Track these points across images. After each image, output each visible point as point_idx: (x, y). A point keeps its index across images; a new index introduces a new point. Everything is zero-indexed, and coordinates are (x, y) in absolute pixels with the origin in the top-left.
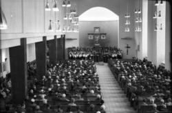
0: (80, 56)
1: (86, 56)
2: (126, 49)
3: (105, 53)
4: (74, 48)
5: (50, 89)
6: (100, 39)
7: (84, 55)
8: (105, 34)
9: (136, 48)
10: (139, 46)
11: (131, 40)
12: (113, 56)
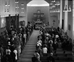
6: (40, 17)
8: (43, 14)
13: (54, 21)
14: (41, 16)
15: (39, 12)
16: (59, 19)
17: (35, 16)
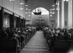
8: (44, 20)
10: (57, 23)
13: (53, 25)
14: (42, 22)
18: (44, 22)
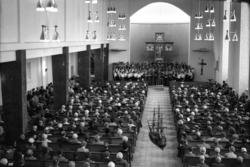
0: (130, 75)
1: (139, 76)
2: (200, 67)
3: (167, 73)
4: (122, 63)
5: (60, 125)
6: (163, 51)
7: (136, 75)
8: (172, 43)
9: (215, 66)
10: (218, 63)
11: (208, 53)
12: (179, 77)
13: (203, 64)
14: (167, 49)
15: (160, 37)
16: (217, 59)
17: (150, 48)
18: (170, 49)
